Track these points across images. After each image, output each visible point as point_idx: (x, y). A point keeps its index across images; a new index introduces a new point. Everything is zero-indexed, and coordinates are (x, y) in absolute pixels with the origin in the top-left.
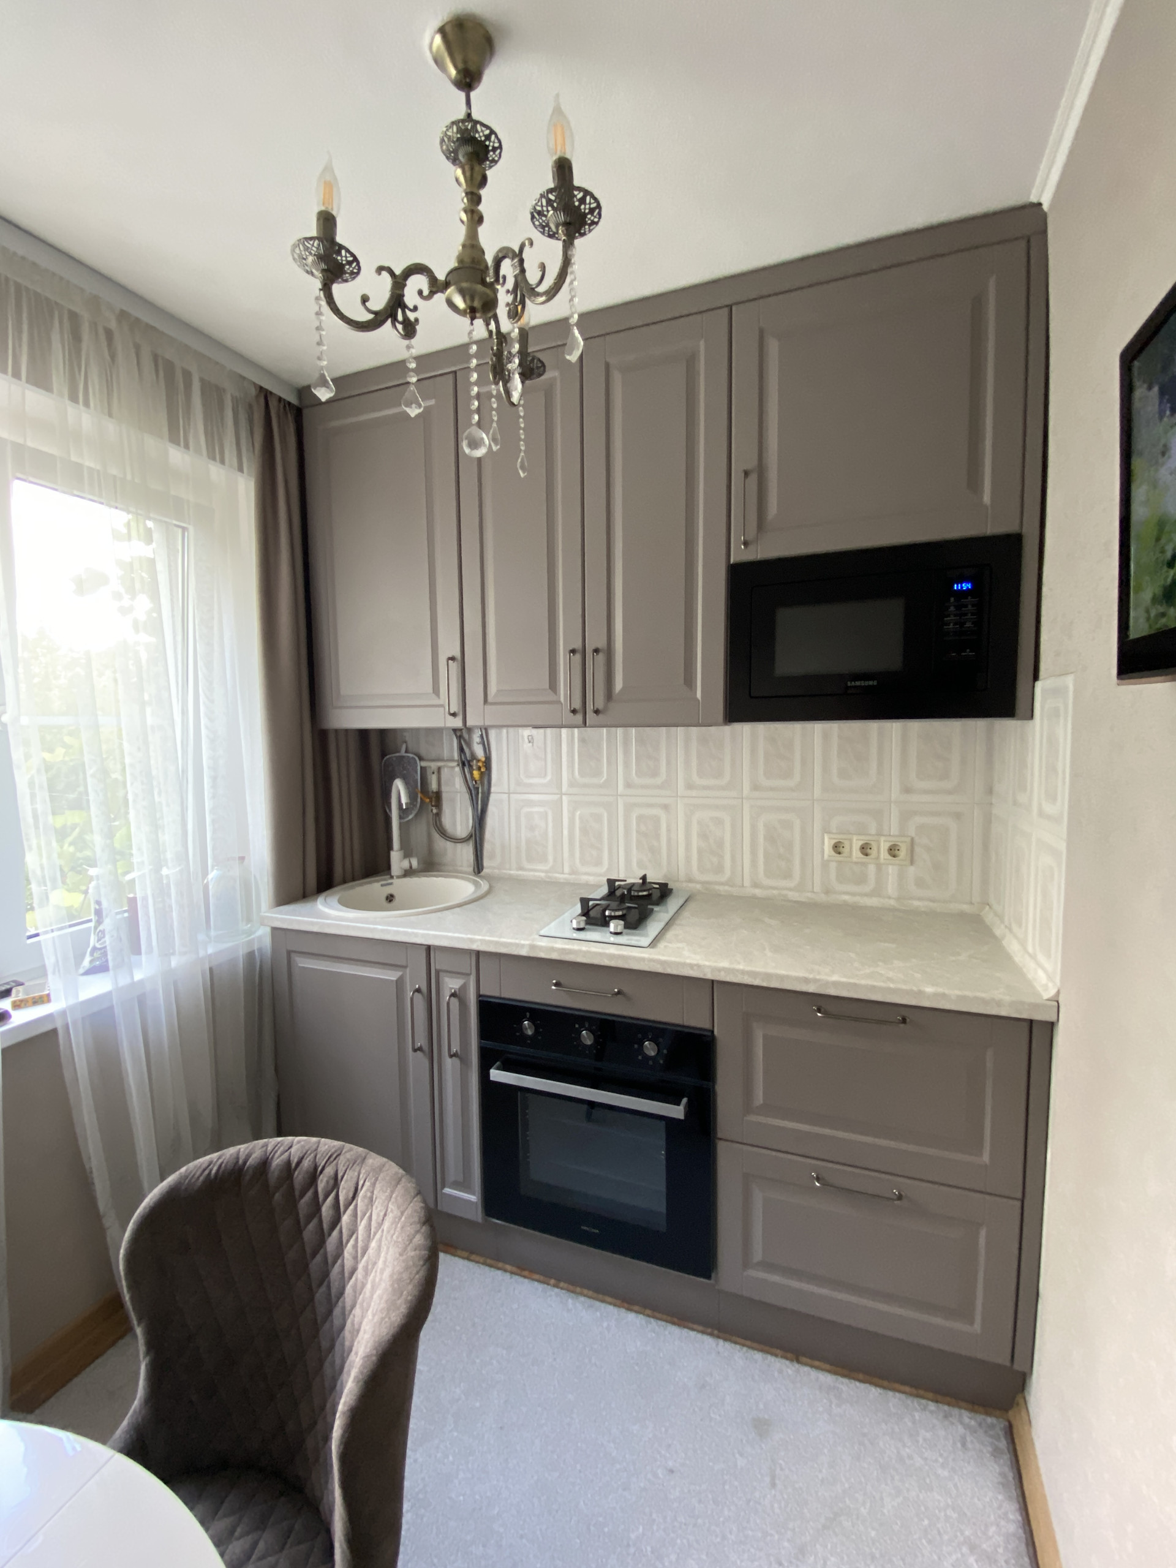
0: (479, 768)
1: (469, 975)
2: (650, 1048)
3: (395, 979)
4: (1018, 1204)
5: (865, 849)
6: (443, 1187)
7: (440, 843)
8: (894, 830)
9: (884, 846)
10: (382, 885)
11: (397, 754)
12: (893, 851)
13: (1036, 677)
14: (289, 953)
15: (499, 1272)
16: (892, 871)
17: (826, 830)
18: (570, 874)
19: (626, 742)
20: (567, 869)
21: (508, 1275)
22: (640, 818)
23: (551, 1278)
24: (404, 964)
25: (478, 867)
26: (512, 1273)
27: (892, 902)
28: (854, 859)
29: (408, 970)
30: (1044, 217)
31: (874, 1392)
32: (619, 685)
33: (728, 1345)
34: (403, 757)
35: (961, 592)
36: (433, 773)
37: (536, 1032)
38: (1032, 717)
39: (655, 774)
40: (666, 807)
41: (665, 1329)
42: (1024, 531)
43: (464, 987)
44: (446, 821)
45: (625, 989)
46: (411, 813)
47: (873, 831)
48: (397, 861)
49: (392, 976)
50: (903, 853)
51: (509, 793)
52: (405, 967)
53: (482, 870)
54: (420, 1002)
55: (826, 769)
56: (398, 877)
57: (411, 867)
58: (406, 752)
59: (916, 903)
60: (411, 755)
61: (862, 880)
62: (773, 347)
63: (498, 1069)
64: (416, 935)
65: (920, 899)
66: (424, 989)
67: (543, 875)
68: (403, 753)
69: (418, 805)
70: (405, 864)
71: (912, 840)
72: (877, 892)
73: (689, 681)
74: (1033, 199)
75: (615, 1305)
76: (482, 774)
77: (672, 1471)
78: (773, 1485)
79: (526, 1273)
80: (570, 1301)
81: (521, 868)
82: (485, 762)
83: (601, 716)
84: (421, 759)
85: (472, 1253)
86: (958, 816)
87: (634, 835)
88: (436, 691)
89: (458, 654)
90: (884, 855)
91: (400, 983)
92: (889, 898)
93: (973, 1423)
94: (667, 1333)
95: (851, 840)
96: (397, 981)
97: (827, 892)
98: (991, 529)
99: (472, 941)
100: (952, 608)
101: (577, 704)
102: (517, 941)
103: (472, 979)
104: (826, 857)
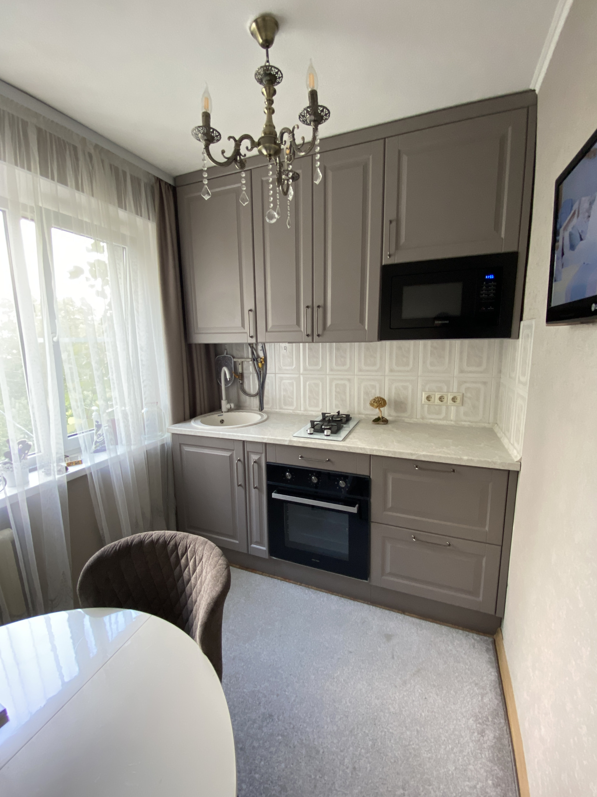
0: (261, 362)
1: (262, 453)
2: (342, 484)
3: (229, 455)
4: (500, 547)
5: (441, 399)
6: (251, 545)
7: (243, 397)
8: (455, 390)
9: (450, 397)
10: (218, 416)
11: (223, 355)
12: (454, 399)
13: (521, 319)
14: (180, 444)
15: (276, 580)
16: (453, 409)
17: (423, 390)
18: (304, 411)
19: (331, 348)
20: (302, 409)
21: (280, 581)
22: (337, 385)
23: (298, 582)
24: (233, 449)
25: (261, 408)
26: (281, 580)
27: (452, 423)
28: (436, 403)
29: (235, 452)
30: (536, 96)
31: (436, 626)
32: (329, 322)
33: (374, 607)
34: (225, 357)
35: (490, 280)
36: (240, 364)
37: (292, 478)
38: (518, 337)
39: (344, 364)
40: (349, 380)
41: (347, 602)
42: (520, 251)
43: (260, 459)
44: (246, 387)
45: (331, 459)
46: (230, 383)
47: (445, 390)
48: (225, 405)
49: (227, 454)
50: (458, 400)
51: (275, 374)
52: (233, 450)
53: (263, 409)
54: (240, 465)
55: (424, 362)
56: (225, 412)
57: (231, 408)
58: (227, 354)
59: (463, 423)
60: (229, 356)
61: (439, 413)
62: (405, 159)
63: (275, 493)
64: (238, 436)
65: (465, 421)
66: (242, 460)
67: (291, 411)
68: (225, 354)
69: (233, 379)
70: (228, 406)
71: (463, 394)
72: (445, 418)
73: (362, 320)
74: (532, 87)
75: (326, 592)
76: (263, 365)
77: (351, 652)
78: (393, 658)
79: (287, 580)
80: (307, 591)
81: (281, 408)
82: (264, 359)
83: (320, 338)
84: (234, 357)
85: (263, 572)
86: (485, 383)
87: (334, 393)
88: (243, 325)
89: (253, 308)
90: (450, 401)
91: (231, 457)
92: (451, 421)
93: (478, 638)
94: (348, 603)
95: (435, 395)
96: (230, 456)
97: (423, 418)
98: (504, 249)
99: (263, 438)
100: (484, 287)
101: (309, 332)
102: (283, 439)
103: (263, 455)
104: (423, 403)
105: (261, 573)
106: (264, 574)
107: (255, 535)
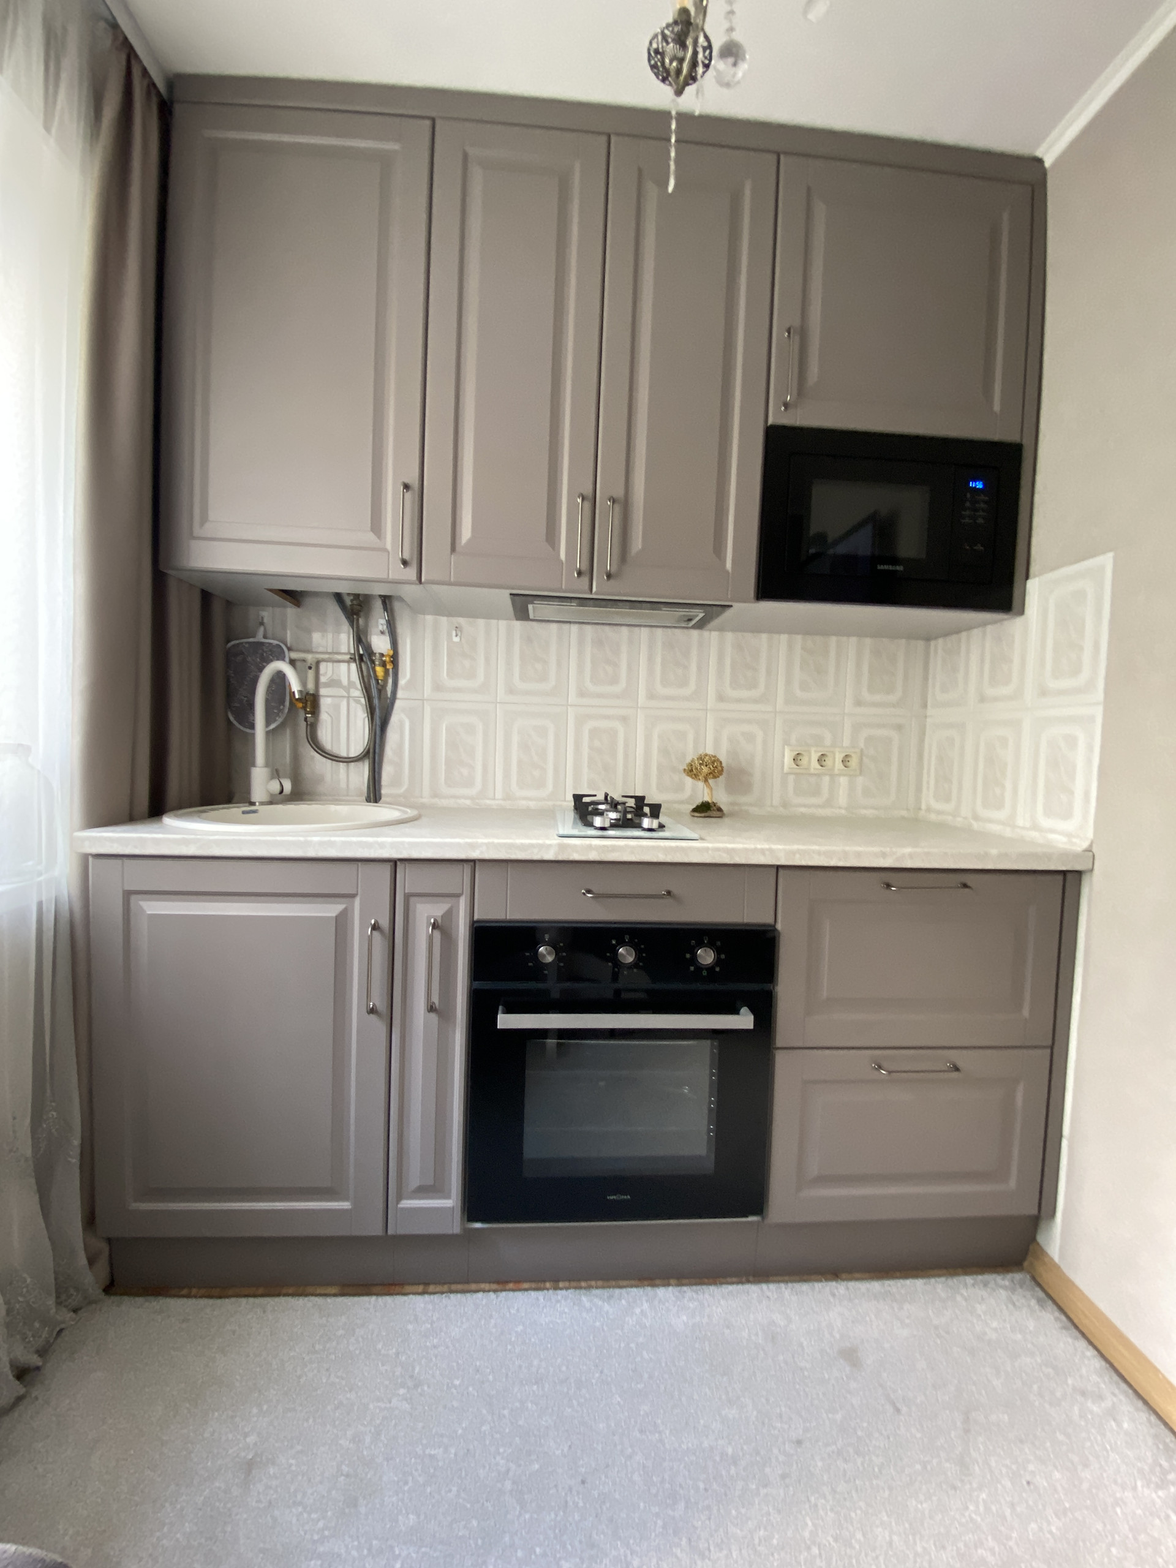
0: (384, 664)
1: (458, 896)
2: (706, 956)
3: (334, 915)
4: (1049, 1051)
5: (821, 760)
6: (398, 1203)
8: (846, 742)
9: (839, 757)
10: (244, 812)
11: (251, 640)
12: (845, 760)
14: (128, 895)
16: (843, 781)
17: (786, 742)
18: (504, 800)
19: (581, 642)
20: (499, 795)
22: (594, 733)
23: (545, 1281)
24: (354, 892)
25: (375, 791)
27: (843, 812)
28: (812, 771)
29: (357, 902)
30: (1044, 173)
32: (637, 543)
34: (262, 644)
35: (975, 489)
36: (310, 668)
37: (558, 958)
38: (1022, 612)
39: (614, 681)
40: (624, 719)
41: (704, 1293)
42: (1025, 442)
43: (449, 915)
44: (325, 735)
45: (675, 890)
46: (275, 720)
47: (828, 742)
48: (261, 782)
49: (332, 910)
50: (854, 762)
51: (423, 700)
52: (353, 896)
53: (381, 796)
54: (379, 943)
55: (788, 682)
56: (262, 803)
57: (282, 792)
58: (265, 637)
59: (863, 812)
60: (275, 642)
61: (816, 792)
63: (504, 1013)
64: (382, 845)
65: (865, 808)
66: (385, 923)
67: (468, 802)
68: (260, 638)
69: (286, 710)
70: (275, 786)
71: (862, 750)
72: (829, 803)
73: (719, 548)
74: (1039, 153)
75: (637, 1286)
76: (386, 672)
79: (511, 1285)
82: (392, 657)
83: (612, 581)
84: (289, 649)
85: (427, 1284)
86: (899, 728)
88: (376, 527)
89: (414, 481)
90: (839, 765)
91: (341, 923)
92: (840, 808)
94: (707, 1296)
95: (809, 752)
96: (336, 917)
97: (785, 805)
99: (473, 846)
100: (968, 504)
102: (540, 842)
103: (463, 904)
104: (786, 769)
105: (420, 1288)
106: (431, 1288)
107: (416, 1171)
